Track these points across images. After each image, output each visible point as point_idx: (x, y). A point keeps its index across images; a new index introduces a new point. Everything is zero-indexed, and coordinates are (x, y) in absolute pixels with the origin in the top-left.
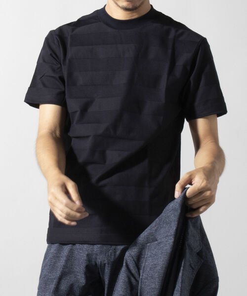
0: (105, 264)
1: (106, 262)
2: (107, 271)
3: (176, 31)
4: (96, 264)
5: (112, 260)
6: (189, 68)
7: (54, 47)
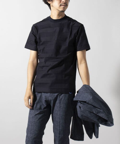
0: (51, 100)
1: (51, 99)
2: (52, 102)
3: (73, 23)
4: (48, 100)
5: (53, 99)
6: (76, 35)
7: (34, 30)
